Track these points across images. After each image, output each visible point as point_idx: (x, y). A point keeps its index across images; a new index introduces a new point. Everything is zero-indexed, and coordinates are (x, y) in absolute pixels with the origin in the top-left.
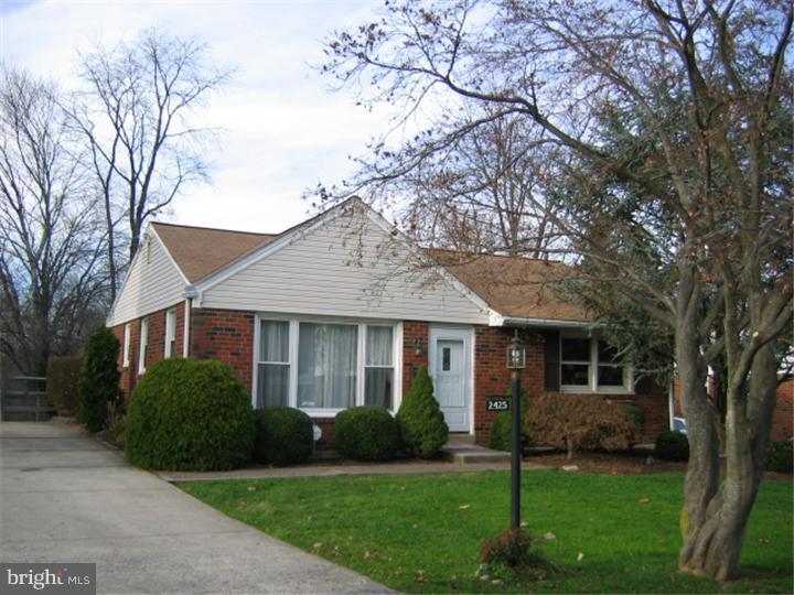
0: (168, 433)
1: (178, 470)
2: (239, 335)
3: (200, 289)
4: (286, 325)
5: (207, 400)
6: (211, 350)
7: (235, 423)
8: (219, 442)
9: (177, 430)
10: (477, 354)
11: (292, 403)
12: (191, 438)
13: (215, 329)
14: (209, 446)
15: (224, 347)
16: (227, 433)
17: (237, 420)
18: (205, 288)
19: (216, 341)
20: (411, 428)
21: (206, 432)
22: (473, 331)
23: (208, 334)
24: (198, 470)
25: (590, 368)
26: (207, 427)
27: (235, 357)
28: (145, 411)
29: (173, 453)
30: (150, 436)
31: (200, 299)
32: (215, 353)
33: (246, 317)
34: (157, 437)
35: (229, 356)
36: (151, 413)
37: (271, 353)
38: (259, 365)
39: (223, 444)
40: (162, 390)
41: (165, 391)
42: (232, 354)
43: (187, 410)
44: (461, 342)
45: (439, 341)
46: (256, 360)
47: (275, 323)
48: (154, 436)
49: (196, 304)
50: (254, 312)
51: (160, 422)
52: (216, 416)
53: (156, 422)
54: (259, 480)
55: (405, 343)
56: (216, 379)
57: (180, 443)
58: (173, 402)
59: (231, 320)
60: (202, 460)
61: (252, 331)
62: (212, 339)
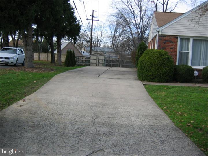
0: (147, 70)
1: (149, 81)
2: (173, 43)
3: (161, 29)
4: (188, 40)
5: (159, 61)
6: (164, 47)
7: (167, 69)
8: (162, 74)
9: (149, 70)
11: (189, 64)
12: (153, 72)
13: (165, 41)
14: (158, 75)
15: (168, 46)
16: (164, 72)
17: (167, 68)
18: (163, 29)
19: (166, 45)
21: (157, 71)
23: (163, 42)
24: (155, 82)
26: (158, 69)
27: (171, 49)
28: (141, 64)
29: (148, 76)
30: (142, 71)
31: (161, 32)
32: (165, 48)
34: (144, 72)
35: (170, 49)
36: (142, 65)
37: (184, 48)
38: (179, 52)
39: (163, 75)
40: (146, 58)
41: (147, 58)
42: (171, 48)
43: (152, 64)
46: (178, 50)
47: (185, 39)
48: (143, 71)
49: (160, 34)
50: (178, 36)
51: (145, 67)
52: (161, 66)
53: (144, 67)
54: (170, 86)
56: (162, 55)
57: (150, 74)
58: (148, 61)
59: (170, 38)
60: (156, 79)
61: (177, 41)
62: (165, 44)
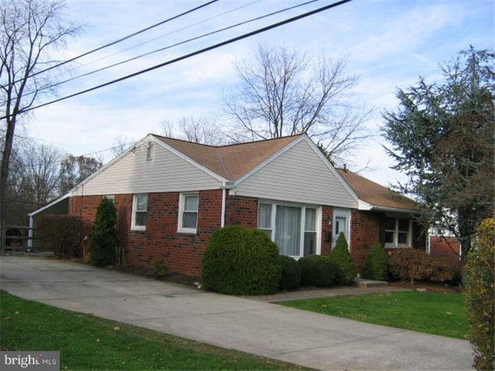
2: (251, 212)
4: (270, 206)
6: (238, 220)
10: (352, 226)
13: (240, 208)
15: (244, 219)
19: (241, 215)
20: (342, 268)
22: (350, 212)
23: (237, 211)
25: (394, 234)
27: (249, 225)
28: (230, 259)
31: (235, 190)
32: (240, 223)
33: (255, 201)
42: (248, 223)
44: (345, 218)
45: (337, 218)
46: (258, 227)
49: (231, 193)
50: (258, 198)
55: (323, 218)
58: (248, 254)
59: (248, 203)
61: (257, 209)
62: (239, 214)
